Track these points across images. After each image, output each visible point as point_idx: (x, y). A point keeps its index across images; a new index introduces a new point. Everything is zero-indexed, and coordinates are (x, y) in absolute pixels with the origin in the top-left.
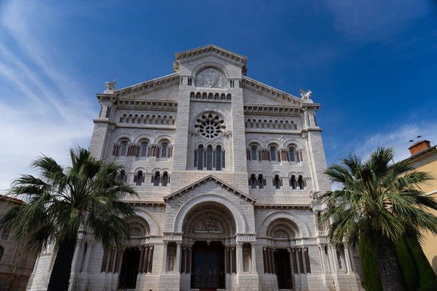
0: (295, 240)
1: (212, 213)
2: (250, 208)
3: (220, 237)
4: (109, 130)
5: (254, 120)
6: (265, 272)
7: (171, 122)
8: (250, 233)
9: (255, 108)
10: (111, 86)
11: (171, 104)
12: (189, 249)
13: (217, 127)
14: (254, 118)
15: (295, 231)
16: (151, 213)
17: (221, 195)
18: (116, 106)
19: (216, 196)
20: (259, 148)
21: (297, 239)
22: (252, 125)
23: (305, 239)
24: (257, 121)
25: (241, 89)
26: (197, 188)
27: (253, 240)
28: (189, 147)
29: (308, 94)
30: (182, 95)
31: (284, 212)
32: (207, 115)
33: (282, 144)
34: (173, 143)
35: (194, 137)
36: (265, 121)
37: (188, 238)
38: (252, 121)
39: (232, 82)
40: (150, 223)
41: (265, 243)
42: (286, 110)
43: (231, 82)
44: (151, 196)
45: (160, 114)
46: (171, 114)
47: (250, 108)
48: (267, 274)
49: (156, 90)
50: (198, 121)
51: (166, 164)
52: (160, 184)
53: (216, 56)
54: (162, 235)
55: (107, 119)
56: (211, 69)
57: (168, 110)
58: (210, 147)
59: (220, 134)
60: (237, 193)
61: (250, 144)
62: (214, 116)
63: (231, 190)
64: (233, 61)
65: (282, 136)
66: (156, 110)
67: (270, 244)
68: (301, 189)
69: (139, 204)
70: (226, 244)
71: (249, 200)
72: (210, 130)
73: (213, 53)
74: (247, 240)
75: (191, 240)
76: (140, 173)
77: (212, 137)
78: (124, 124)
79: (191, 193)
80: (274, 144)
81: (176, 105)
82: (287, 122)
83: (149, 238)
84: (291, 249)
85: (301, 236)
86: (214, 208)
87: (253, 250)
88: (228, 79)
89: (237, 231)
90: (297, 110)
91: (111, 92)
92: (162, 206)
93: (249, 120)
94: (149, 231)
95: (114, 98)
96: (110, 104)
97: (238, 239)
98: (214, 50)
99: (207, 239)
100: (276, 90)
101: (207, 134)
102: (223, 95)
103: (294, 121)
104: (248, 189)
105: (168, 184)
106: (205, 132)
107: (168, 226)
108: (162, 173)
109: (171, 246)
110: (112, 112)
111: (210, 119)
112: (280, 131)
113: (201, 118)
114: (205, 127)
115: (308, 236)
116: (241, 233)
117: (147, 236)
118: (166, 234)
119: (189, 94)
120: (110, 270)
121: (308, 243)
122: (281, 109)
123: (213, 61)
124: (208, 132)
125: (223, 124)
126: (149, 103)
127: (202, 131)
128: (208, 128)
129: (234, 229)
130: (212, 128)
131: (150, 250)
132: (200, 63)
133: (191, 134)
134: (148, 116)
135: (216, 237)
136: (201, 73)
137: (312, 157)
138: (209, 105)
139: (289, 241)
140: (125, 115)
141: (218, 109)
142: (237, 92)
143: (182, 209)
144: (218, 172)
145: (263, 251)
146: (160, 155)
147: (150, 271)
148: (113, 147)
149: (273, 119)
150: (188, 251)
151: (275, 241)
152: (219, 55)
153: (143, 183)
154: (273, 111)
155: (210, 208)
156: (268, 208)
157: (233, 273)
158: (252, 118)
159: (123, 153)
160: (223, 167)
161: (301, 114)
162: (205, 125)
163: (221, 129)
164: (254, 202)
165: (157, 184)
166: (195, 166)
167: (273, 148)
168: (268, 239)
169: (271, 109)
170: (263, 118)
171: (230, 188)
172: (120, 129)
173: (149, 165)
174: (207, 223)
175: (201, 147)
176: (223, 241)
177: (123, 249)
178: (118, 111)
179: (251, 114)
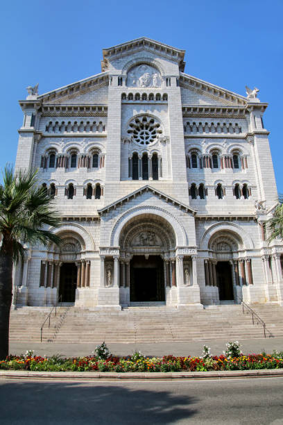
0: (237, 252)
1: (150, 226)
2: (191, 220)
4: (35, 140)
5: (194, 123)
6: (206, 285)
7: (101, 128)
8: (190, 246)
9: (195, 109)
10: (34, 91)
11: (100, 109)
12: (128, 264)
13: (152, 132)
14: (194, 120)
15: (238, 242)
16: (84, 227)
17: (159, 206)
18: (41, 114)
19: (154, 208)
20: (200, 154)
21: (240, 251)
22: (191, 128)
23: (248, 251)
24: (197, 124)
25: (179, 88)
26: (133, 200)
27: (194, 253)
28: (122, 155)
29: (254, 92)
30: (112, 98)
31: (229, 224)
32: (141, 119)
33: (225, 149)
34: (104, 151)
35: (127, 144)
36: (206, 124)
37: (126, 252)
38: (191, 124)
39: (168, 80)
40: (85, 238)
41: (206, 256)
42: (230, 111)
44: (83, 209)
45: (88, 120)
46: (101, 119)
47: (189, 109)
48: (208, 286)
49: (83, 93)
50: (132, 126)
51: (99, 176)
52: (93, 197)
53: (149, 51)
54: (98, 249)
55: (32, 128)
56: (144, 66)
57: (97, 115)
58: (145, 154)
59: (156, 140)
60: (176, 205)
61: (189, 151)
62: (149, 120)
63: (170, 201)
64: (169, 56)
65: (225, 140)
66: (85, 115)
67: (211, 256)
68: (246, 198)
69: (72, 218)
70: (166, 258)
71: (189, 211)
72: (145, 136)
73: (147, 47)
74: (188, 252)
75: (128, 254)
76: (71, 186)
77: (147, 143)
78: (51, 133)
79: (127, 205)
80: (216, 149)
81: (106, 109)
82: (230, 124)
83: (85, 253)
84: (234, 262)
85: (244, 247)
86: (152, 220)
87: (194, 263)
88: (164, 77)
89: (177, 245)
90: (241, 111)
91: (34, 98)
92: (96, 220)
93: (188, 123)
94: (84, 244)
95: (38, 105)
96: (34, 111)
97: (177, 253)
98: (146, 43)
99: (145, 253)
100: (218, 88)
101: (141, 140)
102: (158, 95)
103: (238, 123)
104: (188, 199)
105: (101, 197)
106: (139, 138)
107: (104, 241)
108: (94, 185)
109: (108, 261)
110: (37, 120)
111: (145, 123)
112: (223, 134)
113: (134, 123)
114: (139, 133)
115: (251, 248)
116: (181, 246)
117: (82, 251)
118: (103, 249)
119: (120, 95)
120: (48, 285)
121: (251, 254)
122: (224, 110)
123: (145, 56)
124: (142, 138)
125: (159, 129)
126: (76, 109)
127: (136, 137)
128: (142, 134)
129: (174, 242)
130: (147, 134)
131: (87, 264)
132: (130, 59)
133: (124, 141)
134: (76, 123)
135: (155, 251)
136: (133, 72)
137: (258, 162)
138: (142, 107)
139: (232, 253)
140: (51, 123)
141: (153, 111)
142: (174, 91)
143: (118, 223)
144: (155, 182)
145: (205, 264)
146: (91, 165)
147: (88, 285)
148: (40, 159)
149: (216, 122)
150: (126, 265)
151: (217, 253)
152: (152, 49)
153: (74, 197)
154: (215, 113)
155: (147, 221)
156: (210, 219)
157: (173, 287)
158: (192, 121)
159: (52, 166)
160: (161, 176)
161: (246, 116)
162: (139, 130)
163: (157, 135)
164: (195, 213)
165: (89, 197)
166: (129, 176)
167: (215, 154)
168: (209, 252)
169: (212, 110)
170: (204, 121)
171: (169, 199)
172: (47, 139)
173: (80, 176)
174: (145, 237)
175: (135, 155)
176: (162, 255)
177: (60, 265)
178: (43, 119)
179: (191, 116)
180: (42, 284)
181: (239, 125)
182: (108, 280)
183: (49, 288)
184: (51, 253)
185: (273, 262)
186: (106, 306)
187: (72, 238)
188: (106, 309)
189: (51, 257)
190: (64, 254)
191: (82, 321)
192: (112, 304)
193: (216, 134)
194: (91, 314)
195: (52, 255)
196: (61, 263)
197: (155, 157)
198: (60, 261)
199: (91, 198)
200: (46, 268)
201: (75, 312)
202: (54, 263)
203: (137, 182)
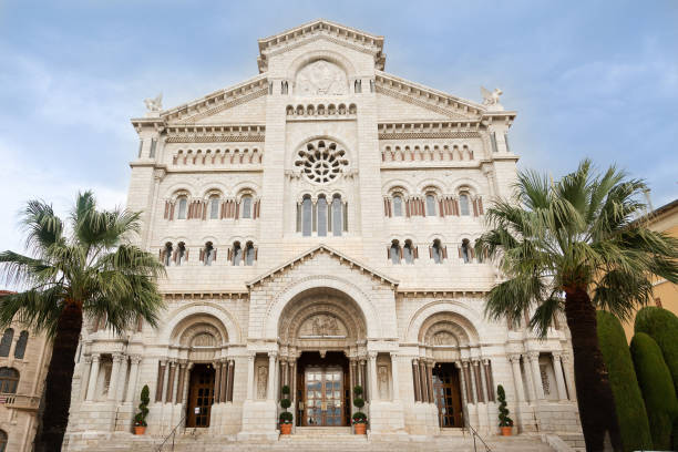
0: (469, 348)
2: (389, 294)
3: (341, 344)
4: (155, 178)
5: (398, 148)
6: (416, 399)
7: (256, 158)
8: (387, 337)
9: (399, 126)
10: (155, 104)
11: (254, 129)
12: (292, 365)
13: (333, 162)
14: (397, 143)
17: (340, 276)
18: (165, 138)
19: (332, 278)
20: (406, 195)
21: (473, 347)
22: (393, 156)
23: (486, 346)
24: (403, 149)
25: (374, 94)
26: (300, 266)
27: (393, 347)
28: (285, 199)
29: (495, 95)
30: (272, 113)
31: (449, 302)
32: (315, 144)
33: (446, 186)
34: (259, 193)
35: (295, 181)
36: (417, 148)
37: (289, 346)
38: (393, 149)
39: (357, 84)
40: (228, 325)
41: (416, 353)
42: (454, 125)
44: (226, 282)
45: (238, 147)
46: (256, 145)
47: (389, 126)
48: (420, 403)
49: (229, 106)
50: (302, 154)
51: (251, 230)
52: (242, 263)
53: (329, 40)
54: (246, 343)
55: (151, 161)
56: (321, 63)
57: (251, 139)
58: (322, 196)
59: (338, 174)
60: (366, 272)
61: (390, 190)
62: (328, 144)
63: (356, 267)
64: (359, 45)
65: (446, 172)
66: (232, 140)
67: (424, 354)
68: (480, 262)
69: (208, 295)
70: (351, 354)
71: (387, 283)
72: (322, 169)
73: (325, 33)
74: (384, 347)
75: (293, 350)
76: (209, 246)
77: (325, 180)
78: (180, 167)
79: (291, 274)
80: (432, 186)
81: (263, 129)
82: (455, 147)
83: (226, 348)
84: (462, 363)
87: (395, 365)
88: (351, 79)
89: (371, 334)
90: (473, 125)
91: (156, 115)
92: (245, 296)
93: (388, 148)
94: (227, 337)
95: (160, 125)
96: (155, 134)
97: (370, 347)
98: (324, 27)
99: (319, 348)
100: (436, 91)
101: (317, 176)
102: (342, 106)
103: (469, 144)
104: (386, 265)
105: (254, 262)
106: (313, 173)
107: (255, 329)
108: (243, 243)
109: (261, 358)
110: (159, 147)
111: (322, 150)
112: (443, 163)
113: (305, 149)
114: (314, 165)
116: (375, 337)
117: (224, 345)
118: (254, 341)
119: (284, 108)
120: (169, 399)
121: (490, 352)
122: (445, 126)
123: (324, 48)
124: (318, 173)
125: (343, 158)
126: (217, 129)
127: (309, 171)
128: (319, 166)
129: (364, 331)
130: (325, 166)
131: (229, 368)
132: (301, 53)
133: (289, 177)
134: (218, 151)
135: (335, 344)
136: (304, 71)
138: (318, 125)
139: (459, 349)
140: (181, 152)
141: (333, 131)
142: (366, 100)
144: (337, 239)
145: (413, 366)
146: (241, 215)
147: (231, 400)
148: (164, 206)
149: (431, 144)
150: (289, 367)
151: (433, 350)
152: (333, 36)
153: (213, 263)
154: (430, 130)
155: (322, 298)
156: (421, 295)
158: (393, 144)
159: (181, 216)
160: (347, 229)
161: (481, 132)
162: (313, 161)
163: (341, 166)
164: (396, 285)
165: (236, 262)
166: (298, 230)
167: (430, 193)
168: (420, 347)
169: (426, 126)
170: (412, 143)
171: (354, 265)
172: (173, 176)
173: (221, 231)
174: (320, 323)
175: (307, 198)
176: (346, 351)
177: (189, 367)
178: (169, 146)
179: (393, 137)
180: (158, 398)
181: (470, 148)
183: (170, 405)
184: (175, 348)
185: (527, 365)
186: (254, 433)
187: (208, 325)
189: (174, 355)
190: (197, 350)
192: (264, 430)
193: (432, 164)
194: (230, 446)
195: (176, 351)
196: (191, 364)
198: (188, 361)
199: (237, 265)
200: (167, 372)
202: (179, 364)
203: (307, 239)
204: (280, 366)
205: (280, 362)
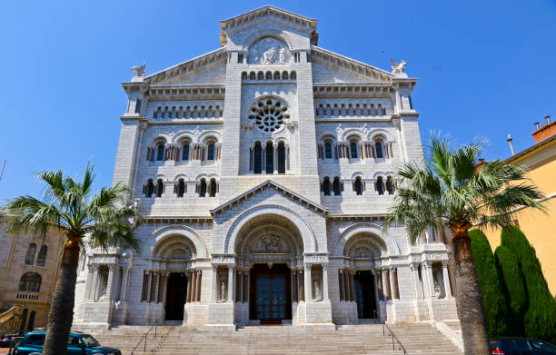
0: (381, 259)
1: (274, 229)
2: (322, 221)
3: (284, 258)
4: (140, 128)
5: (328, 105)
6: (341, 299)
7: (218, 113)
8: (320, 252)
9: (329, 89)
10: (140, 71)
11: (217, 91)
12: (247, 274)
13: (279, 116)
14: (328, 101)
15: (380, 247)
16: (196, 231)
17: (282, 205)
18: (148, 98)
19: (277, 207)
21: (384, 259)
22: (325, 112)
23: (393, 258)
24: (332, 106)
25: (310, 64)
26: (253, 198)
27: (326, 260)
28: (241, 145)
29: (401, 66)
30: (230, 77)
31: (367, 225)
32: (265, 102)
33: (365, 136)
34: (220, 141)
35: (248, 131)
37: (244, 260)
38: (325, 106)
40: (196, 243)
41: (342, 265)
42: (371, 89)
43: (296, 55)
44: (196, 209)
45: (204, 104)
46: (218, 103)
47: (322, 89)
48: (344, 302)
49: (198, 72)
50: (254, 110)
51: (213, 170)
52: (207, 194)
53: (274, 22)
54: (210, 257)
55: (137, 115)
56: (269, 40)
57: (214, 99)
58: (270, 143)
59: (282, 126)
60: (304, 203)
61: (322, 139)
62: (274, 102)
63: (296, 199)
64: (299, 27)
65: (365, 125)
66: (199, 99)
67: (348, 265)
68: (390, 193)
69: (181, 220)
70: (292, 267)
71: (320, 211)
72: (270, 121)
73: (272, 18)
74: (317, 260)
75: (248, 262)
76: (182, 182)
77: (272, 130)
78: (159, 120)
79: (245, 204)
80: (355, 135)
81: (223, 90)
82: (372, 105)
84: (376, 271)
85: (388, 254)
86: (276, 222)
87: (325, 274)
88: (292, 52)
89: (306, 251)
90: (385, 89)
91: (140, 80)
92: (210, 221)
93: (321, 106)
94: (195, 252)
95: (144, 88)
96: (141, 96)
97: (306, 260)
98: (272, 12)
99: (268, 261)
100: (357, 62)
101: (265, 127)
102: (285, 73)
103: (381, 103)
104: (319, 196)
105: (217, 194)
106: (263, 124)
107: (217, 246)
108: (208, 180)
109: (222, 271)
110: (143, 105)
111: (270, 107)
112: (363, 118)
113: (257, 107)
114: (263, 118)
115: (397, 254)
116: (310, 252)
117: (193, 258)
118: (215, 256)
119: (240, 75)
120: (152, 300)
121: (396, 262)
122: (364, 89)
123: (270, 28)
124: (267, 124)
125: (286, 113)
126: (188, 91)
127: (260, 123)
128: (267, 119)
129: (302, 248)
130: (272, 119)
131: (198, 274)
132: (253, 32)
133: (243, 128)
134: (188, 108)
135: (280, 257)
136: (256, 46)
137: (405, 151)
138: (267, 87)
139: (374, 261)
141: (278, 92)
142: (304, 69)
143: (234, 226)
144: (281, 176)
145: (340, 274)
146: (206, 157)
147: (199, 300)
148: (147, 151)
149: (354, 103)
150: (245, 276)
151: (355, 261)
152: (278, 19)
153: (185, 194)
154: (353, 92)
155: (270, 223)
156: (346, 220)
157: (301, 302)
158: (325, 102)
159: (160, 158)
160: (288, 169)
161: (391, 94)
162: (263, 115)
163: (284, 120)
164: (327, 213)
165: (202, 195)
166: (251, 169)
167: (354, 141)
168: (345, 259)
169: (350, 89)
170: (340, 102)
171: (294, 196)
172: (154, 127)
173: (192, 170)
174: (269, 241)
175: (258, 145)
176: (288, 263)
177: (167, 275)
178: (151, 104)
179: (325, 97)
180: (144, 298)
181: (383, 107)
182: (221, 294)
183: (153, 303)
184: (157, 261)
185: (423, 272)
186: (217, 325)
187: (181, 244)
188: (217, 329)
189: (157, 267)
190: (173, 262)
191: (186, 343)
192: (225, 323)
193: (355, 118)
194: (199, 335)
195: (157, 264)
196: (168, 273)
197: (281, 146)
198: (166, 271)
199: (204, 196)
200: (150, 279)
201: (180, 332)
202: (160, 273)
203: (258, 176)
204: (237, 275)
205: (237, 272)
